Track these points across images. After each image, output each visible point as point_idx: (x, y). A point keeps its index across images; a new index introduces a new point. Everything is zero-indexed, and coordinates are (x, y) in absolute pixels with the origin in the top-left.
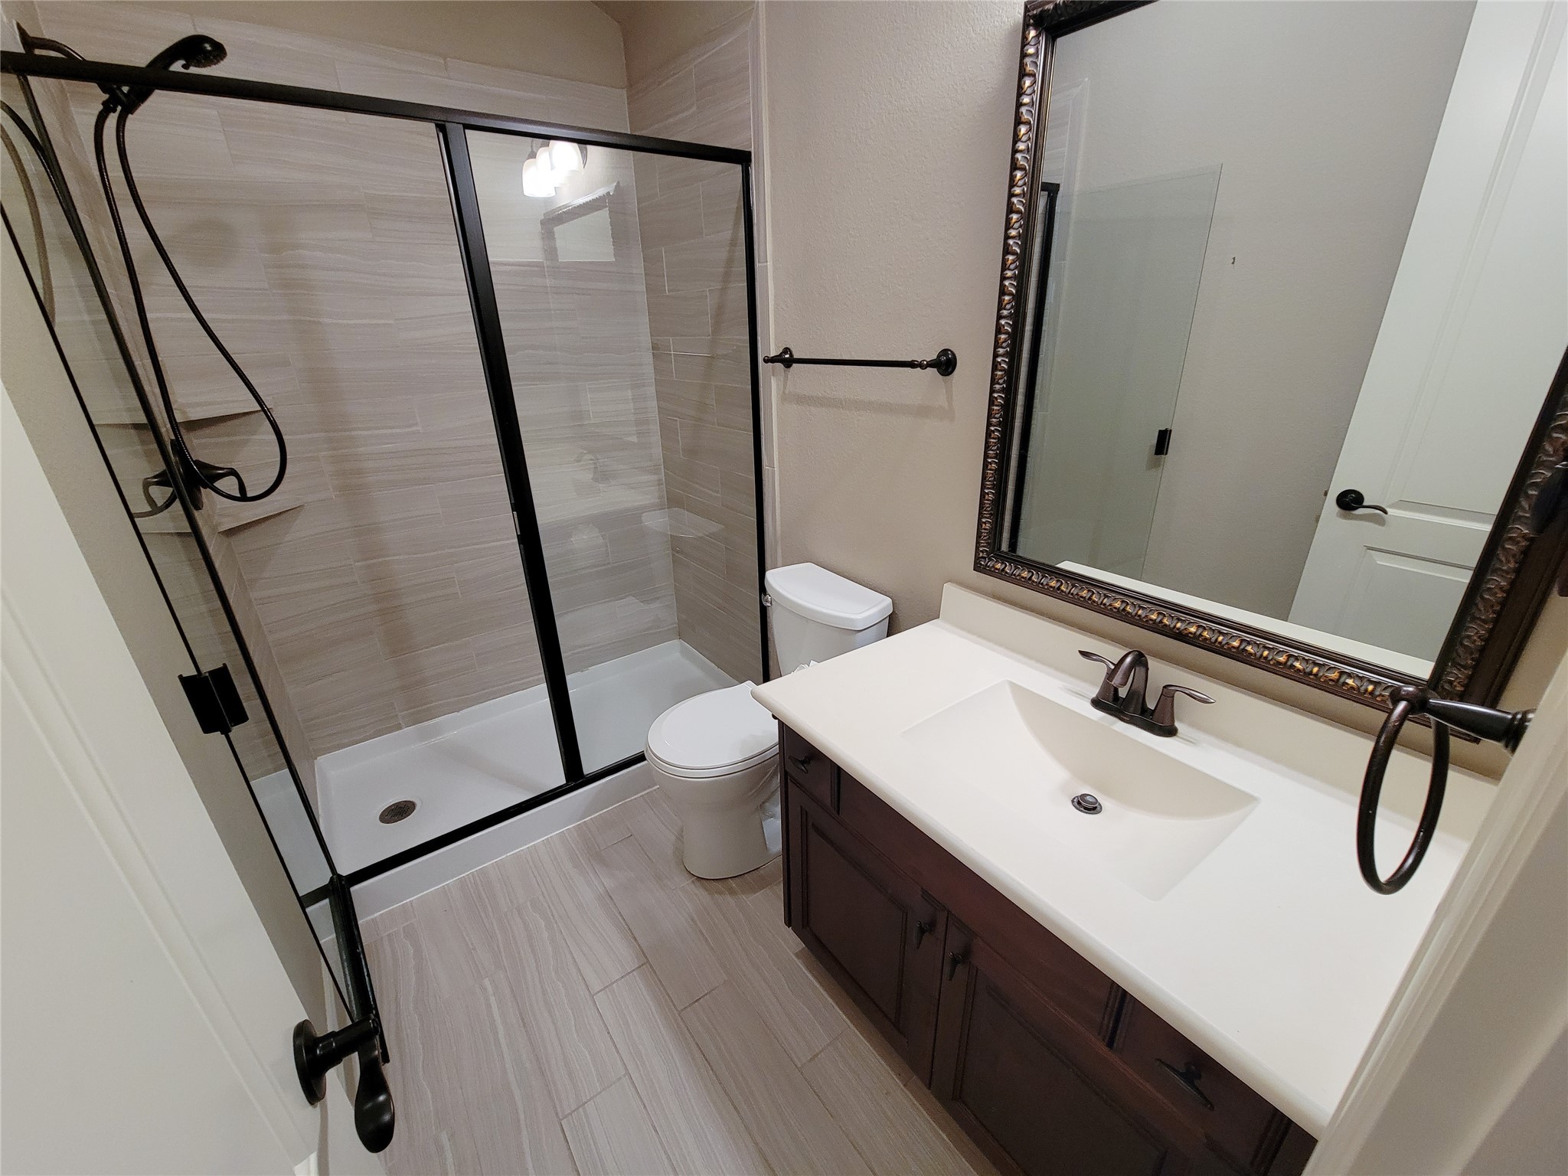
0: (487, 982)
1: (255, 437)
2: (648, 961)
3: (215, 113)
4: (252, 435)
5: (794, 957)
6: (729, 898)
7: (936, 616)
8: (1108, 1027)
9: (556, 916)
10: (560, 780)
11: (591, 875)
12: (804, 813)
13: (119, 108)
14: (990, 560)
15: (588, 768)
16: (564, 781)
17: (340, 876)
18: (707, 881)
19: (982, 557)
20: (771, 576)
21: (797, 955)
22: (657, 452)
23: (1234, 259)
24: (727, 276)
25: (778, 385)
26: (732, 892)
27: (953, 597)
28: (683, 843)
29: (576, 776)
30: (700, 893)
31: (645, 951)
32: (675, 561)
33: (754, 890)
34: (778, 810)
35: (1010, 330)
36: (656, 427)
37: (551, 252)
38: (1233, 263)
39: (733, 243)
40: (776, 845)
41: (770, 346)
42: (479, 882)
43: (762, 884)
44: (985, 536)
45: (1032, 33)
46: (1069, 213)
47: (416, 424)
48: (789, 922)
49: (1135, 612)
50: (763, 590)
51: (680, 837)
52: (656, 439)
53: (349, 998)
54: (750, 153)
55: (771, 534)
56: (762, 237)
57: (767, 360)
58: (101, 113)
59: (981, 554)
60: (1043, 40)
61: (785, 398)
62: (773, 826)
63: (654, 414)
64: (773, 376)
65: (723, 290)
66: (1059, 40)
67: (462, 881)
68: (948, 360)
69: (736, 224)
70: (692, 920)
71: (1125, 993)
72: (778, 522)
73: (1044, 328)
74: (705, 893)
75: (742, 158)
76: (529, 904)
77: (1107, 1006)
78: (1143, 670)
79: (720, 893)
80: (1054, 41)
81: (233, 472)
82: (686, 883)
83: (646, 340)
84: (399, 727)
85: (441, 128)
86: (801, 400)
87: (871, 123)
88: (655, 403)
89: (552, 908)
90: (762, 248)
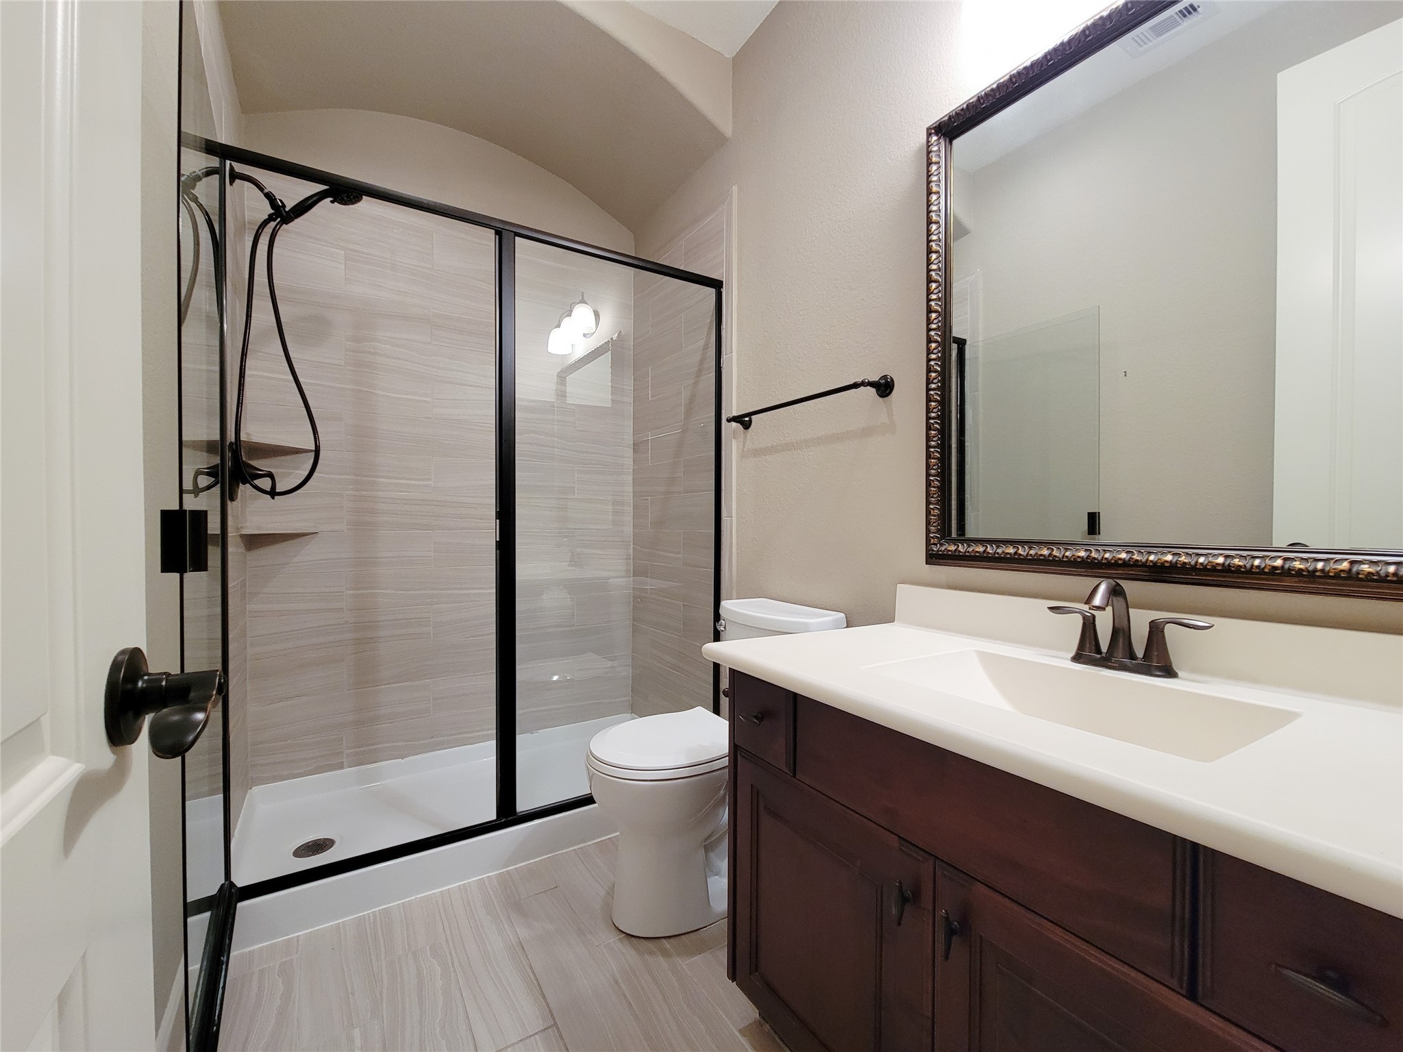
0: (357, 1033)
1: (297, 471)
2: (555, 1024)
3: (343, 252)
4: (296, 469)
5: (737, 1033)
6: (661, 959)
7: (890, 619)
8: (1183, 918)
9: (456, 964)
10: (491, 815)
11: (506, 926)
12: (755, 794)
13: (279, 219)
14: (942, 545)
15: (524, 803)
16: (494, 817)
17: (232, 885)
18: (637, 940)
19: (934, 544)
20: (725, 604)
21: (740, 1031)
22: (629, 530)
23: (1125, 372)
24: (699, 373)
25: (738, 448)
26: (665, 954)
27: (905, 593)
28: (613, 898)
29: (508, 814)
30: (628, 952)
31: (555, 1013)
32: (635, 630)
33: (692, 953)
34: (724, 865)
35: (939, 339)
36: (629, 509)
37: (562, 395)
38: (1125, 375)
39: (706, 347)
40: (720, 903)
41: (733, 407)
42: (379, 923)
43: (702, 947)
44: (934, 523)
45: (935, 138)
46: (977, 358)
47: (429, 480)
48: (733, 975)
49: (1101, 556)
50: (717, 617)
51: (611, 893)
52: (629, 518)
53: (194, 1004)
54: (722, 282)
55: (727, 576)
56: (729, 335)
57: (729, 420)
58: (265, 220)
59: (932, 541)
60: (942, 141)
61: (743, 455)
62: (719, 885)
63: (629, 498)
64: (734, 438)
65: (696, 384)
66: (955, 142)
67: (361, 921)
68: (887, 382)
69: (709, 334)
70: (616, 982)
71: (1195, 846)
72: (734, 569)
73: (966, 444)
74: (633, 952)
75: (717, 285)
76: (428, 948)
77: (1174, 917)
78: (1121, 600)
79: (651, 953)
80: (951, 143)
81: (270, 475)
82: (613, 939)
83: (629, 439)
84: (341, 766)
85: (499, 233)
86: (757, 453)
87: (815, 236)
88: (630, 489)
89: (454, 955)
90: (729, 343)
